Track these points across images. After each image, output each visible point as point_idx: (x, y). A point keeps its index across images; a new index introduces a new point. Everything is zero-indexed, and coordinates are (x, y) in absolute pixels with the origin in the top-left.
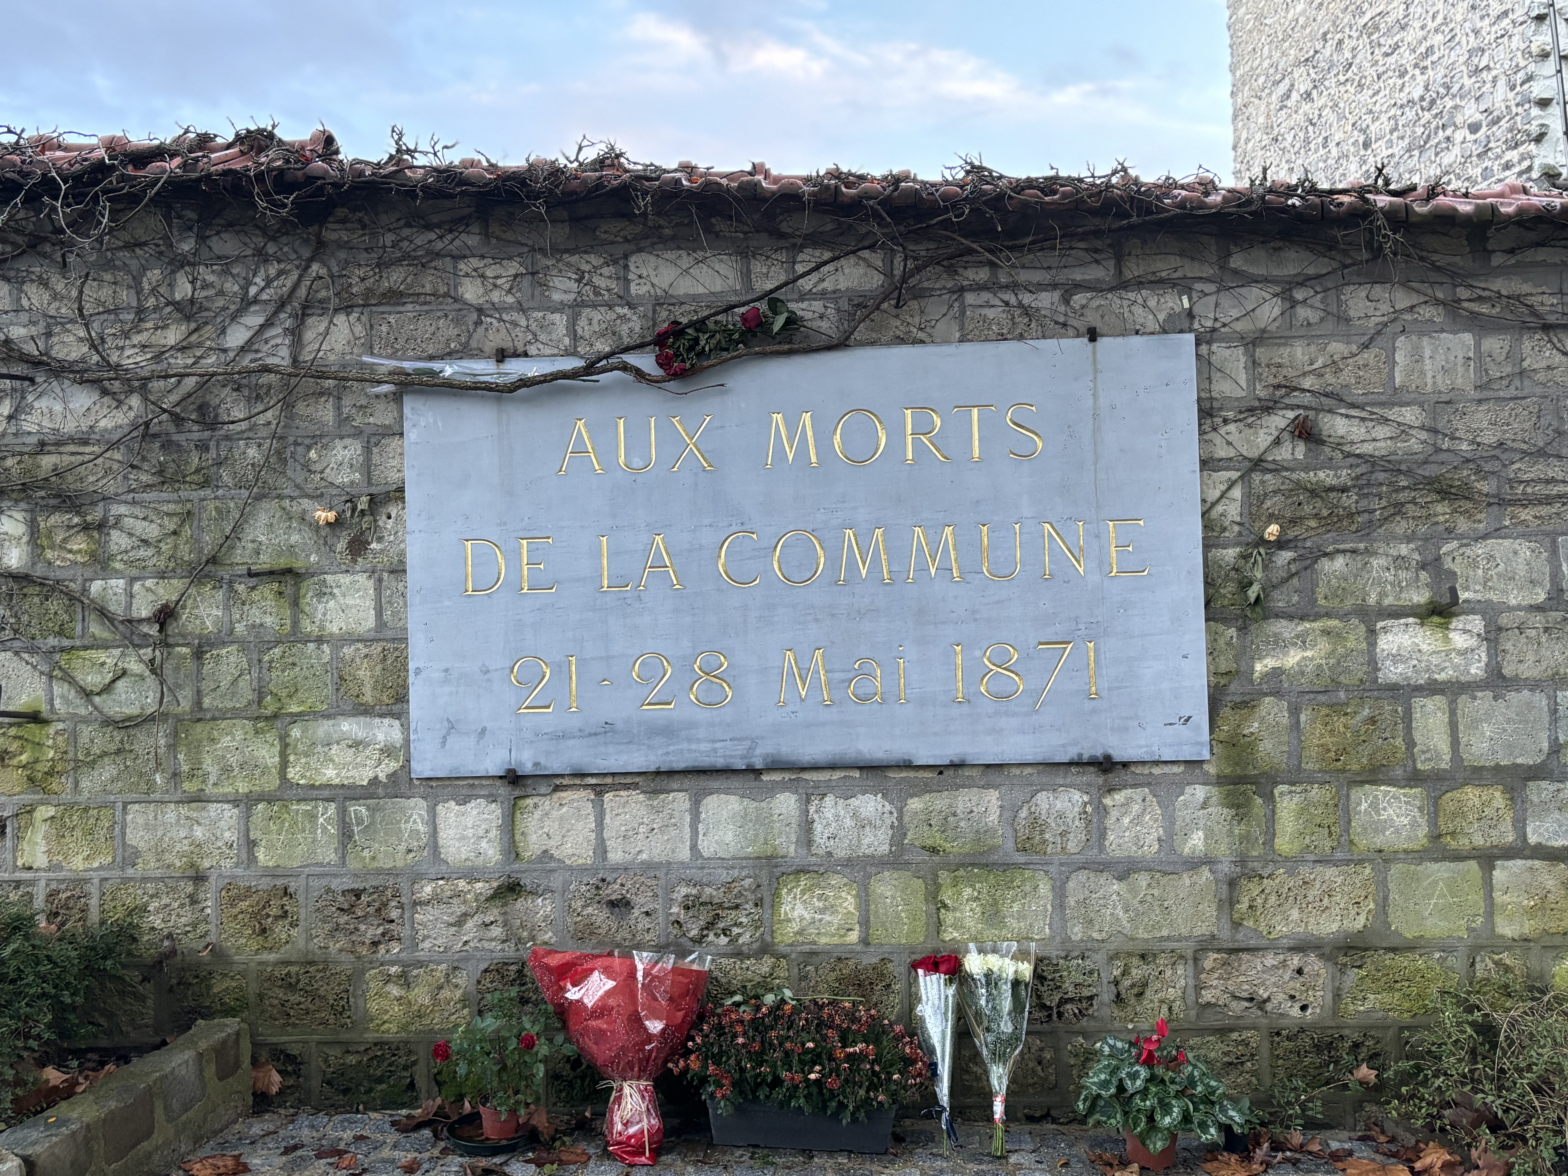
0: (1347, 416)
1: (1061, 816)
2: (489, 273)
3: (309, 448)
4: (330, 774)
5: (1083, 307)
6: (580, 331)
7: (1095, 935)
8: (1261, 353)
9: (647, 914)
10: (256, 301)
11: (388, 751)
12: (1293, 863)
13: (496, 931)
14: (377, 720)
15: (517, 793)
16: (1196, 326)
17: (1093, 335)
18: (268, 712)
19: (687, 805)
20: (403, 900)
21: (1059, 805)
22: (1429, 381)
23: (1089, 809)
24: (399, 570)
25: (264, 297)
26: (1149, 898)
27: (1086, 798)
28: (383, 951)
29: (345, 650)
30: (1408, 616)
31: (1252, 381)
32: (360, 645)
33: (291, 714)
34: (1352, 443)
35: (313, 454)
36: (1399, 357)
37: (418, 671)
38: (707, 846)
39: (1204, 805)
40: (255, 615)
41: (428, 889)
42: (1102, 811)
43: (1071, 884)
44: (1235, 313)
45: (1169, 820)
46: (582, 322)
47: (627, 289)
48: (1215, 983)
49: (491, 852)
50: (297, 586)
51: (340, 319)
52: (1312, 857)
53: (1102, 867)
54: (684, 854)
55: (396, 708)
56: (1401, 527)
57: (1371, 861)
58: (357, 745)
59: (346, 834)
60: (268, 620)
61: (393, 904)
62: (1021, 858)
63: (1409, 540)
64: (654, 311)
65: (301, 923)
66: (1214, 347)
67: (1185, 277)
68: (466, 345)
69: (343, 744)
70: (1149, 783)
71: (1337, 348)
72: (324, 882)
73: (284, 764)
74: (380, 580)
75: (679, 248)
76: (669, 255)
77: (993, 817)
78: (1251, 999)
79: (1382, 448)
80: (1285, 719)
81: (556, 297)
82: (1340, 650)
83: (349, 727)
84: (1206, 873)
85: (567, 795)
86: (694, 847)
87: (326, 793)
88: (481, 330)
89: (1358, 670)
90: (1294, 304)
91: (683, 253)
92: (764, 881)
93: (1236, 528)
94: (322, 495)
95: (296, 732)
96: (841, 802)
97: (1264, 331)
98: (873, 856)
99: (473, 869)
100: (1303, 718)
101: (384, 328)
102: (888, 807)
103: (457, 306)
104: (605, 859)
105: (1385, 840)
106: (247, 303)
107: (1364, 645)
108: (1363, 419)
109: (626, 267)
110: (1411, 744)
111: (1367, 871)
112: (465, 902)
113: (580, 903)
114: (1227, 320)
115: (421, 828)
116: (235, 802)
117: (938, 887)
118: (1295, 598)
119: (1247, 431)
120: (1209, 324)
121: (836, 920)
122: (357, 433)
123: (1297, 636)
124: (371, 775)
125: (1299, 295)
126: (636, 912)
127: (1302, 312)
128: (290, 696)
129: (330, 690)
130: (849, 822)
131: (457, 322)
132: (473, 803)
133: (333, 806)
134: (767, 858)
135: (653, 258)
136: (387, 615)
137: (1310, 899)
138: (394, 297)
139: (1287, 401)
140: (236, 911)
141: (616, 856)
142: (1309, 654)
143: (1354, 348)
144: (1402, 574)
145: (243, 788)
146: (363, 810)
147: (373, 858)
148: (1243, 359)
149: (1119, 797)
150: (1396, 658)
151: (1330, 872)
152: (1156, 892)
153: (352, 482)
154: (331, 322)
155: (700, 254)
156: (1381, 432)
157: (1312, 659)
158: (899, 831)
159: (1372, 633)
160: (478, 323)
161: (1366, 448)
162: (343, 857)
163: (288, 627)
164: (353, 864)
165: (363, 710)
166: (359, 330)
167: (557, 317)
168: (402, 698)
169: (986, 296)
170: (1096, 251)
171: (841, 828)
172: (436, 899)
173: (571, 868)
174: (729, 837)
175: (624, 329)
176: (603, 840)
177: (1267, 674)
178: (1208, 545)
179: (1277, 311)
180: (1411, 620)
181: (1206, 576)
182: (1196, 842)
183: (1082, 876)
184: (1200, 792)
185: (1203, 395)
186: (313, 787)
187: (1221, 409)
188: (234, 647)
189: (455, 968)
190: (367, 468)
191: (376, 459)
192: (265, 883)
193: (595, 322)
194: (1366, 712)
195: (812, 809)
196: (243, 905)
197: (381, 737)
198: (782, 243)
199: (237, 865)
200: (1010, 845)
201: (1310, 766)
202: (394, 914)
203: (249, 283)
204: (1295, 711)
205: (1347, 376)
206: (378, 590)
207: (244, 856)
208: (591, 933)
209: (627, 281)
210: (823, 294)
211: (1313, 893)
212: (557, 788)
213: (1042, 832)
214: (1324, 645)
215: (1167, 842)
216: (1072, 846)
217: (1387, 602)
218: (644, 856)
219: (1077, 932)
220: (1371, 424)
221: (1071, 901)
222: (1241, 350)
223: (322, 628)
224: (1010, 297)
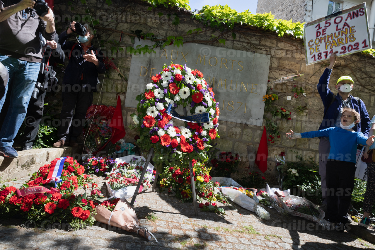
1: (236, 132)
5: (253, 47)
6: (168, 35)
8: (280, 61)
16: (271, 54)
17: (254, 52)
21: (236, 130)
22: (306, 71)
23: (241, 131)
24: (128, 70)
27: (241, 129)
29: (117, 82)
31: (278, 65)
36: (302, 66)
37: (129, 88)
39: (260, 134)
42: (243, 132)
43: (236, 143)
45: (254, 135)
46: (168, 33)
47: (177, 29)
52: (275, 145)
53: (241, 142)
62: (228, 138)
64: (181, 34)
66: (273, 59)
70: (251, 129)
71: (293, 62)
73: (102, 100)
75: (187, 24)
76: (185, 25)
77: (225, 130)
81: (164, 28)
90: (287, 54)
95: (105, 95)
97: (281, 57)
100: (278, 122)
101: (133, 27)
103: (147, 26)
109: (177, 25)
110: (294, 129)
111: (284, 149)
114: (276, 54)
119: (276, 73)
120: (273, 54)
127: (288, 56)
131: (147, 29)
135: (182, 25)
137: (274, 152)
139: (283, 69)
143: (295, 63)
144: (297, 102)
148: (277, 61)
149: (246, 130)
155: (190, 26)
160: (150, 30)
167: (164, 31)
168: (125, 93)
169: (238, 43)
170: (257, 39)
175: (175, 36)
178: (268, 91)
179: (284, 55)
183: (238, 143)
184: (259, 132)
185: (270, 66)
187: (273, 69)
193: (171, 33)
198: (205, 27)
200: (227, 136)
205: (293, 67)
206: (124, 73)
213: (232, 134)
215: (253, 139)
217: (294, 106)
219: (235, 152)
224: (241, 43)
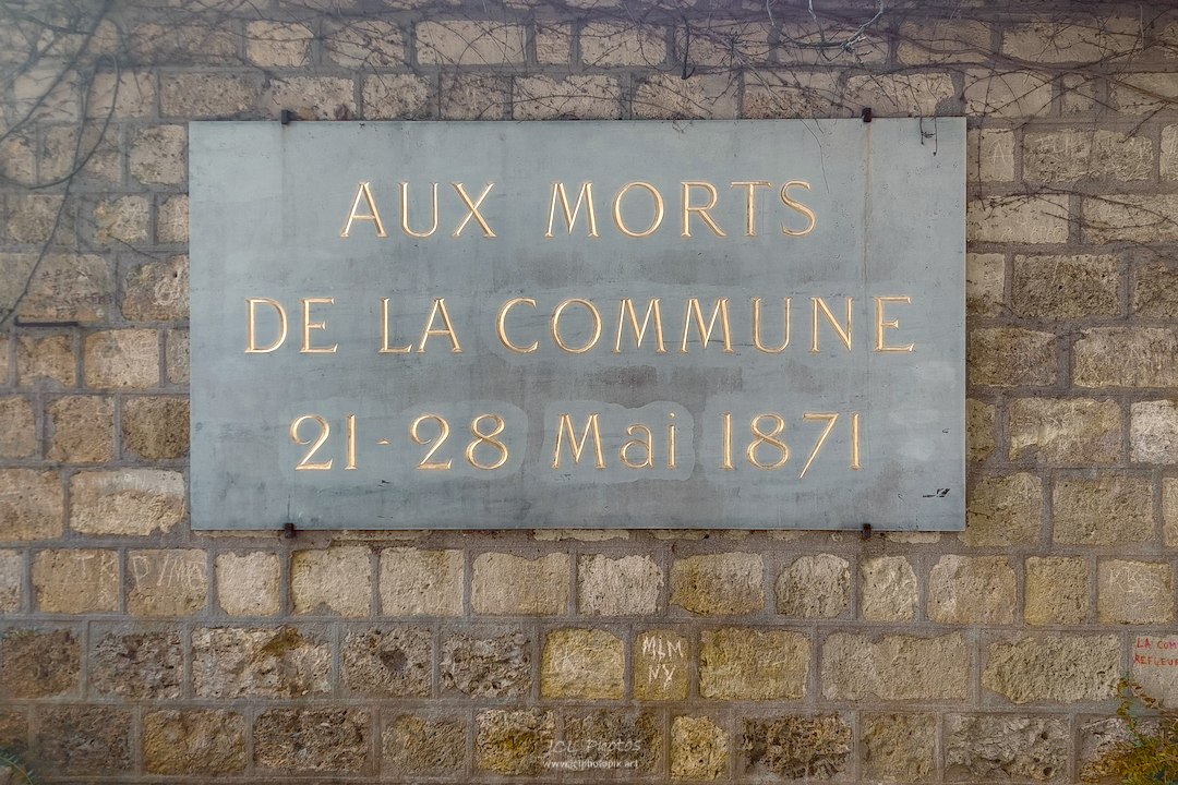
0: (1111, 202)
1: (821, 581)
2: (277, 35)
3: (97, 204)
4: (111, 524)
5: (859, 89)
6: (366, 97)
7: (851, 696)
8: (1030, 139)
9: (420, 666)
10: (44, 55)
11: (169, 503)
12: (1042, 631)
13: (274, 679)
14: (161, 473)
15: (295, 547)
16: (968, 110)
17: (867, 115)
18: (53, 462)
19: (462, 561)
20: (182, 646)
21: (818, 570)
23: (847, 575)
24: (182, 326)
25: (53, 51)
26: (901, 661)
27: (845, 564)
28: (161, 696)
29: (129, 403)
30: (1162, 398)
31: (1020, 165)
32: (145, 400)
33: (76, 466)
34: (1115, 228)
35: (101, 210)
36: (1165, 146)
37: (199, 426)
38: (482, 602)
39: (957, 575)
40: (42, 368)
41: (207, 637)
42: (860, 576)
43: (827, 647)
44: (1007, 98)
45: (925, 586)
46: (369, 89)
47: (414, 57)
48: (962, 744)
49: (269, 603)
50: (83, 340)
51: (128, 77)
52: (1060, 627)
53: (857, 630)
54: (458, 609)
55: (178, 462)
56: (1159, 312)
57: (1117, 632)
58: (137, 496)
59: (128, 581)
60: (54, 372)
61: (174, 650)
62: (781, 620)
63: (1166, 323)
64: (440, 79)
65: (83, 666)
66: (984, 132)
67: (959, 63)
68: (253, 108)
69: (127, 495)
70: (905, 549)
71: (1105, 135)
72: (106, 628)
73: (69, 513)
74: (165, 336)
75: (466, 17)
76: (457, 25)
77: (756, 580)
78: (997, 761)
79: (1142, 235)
80: (1038, 494)
81: (344, 62)
82: (1095, 430)
83: (132, 478)
84: (956, 640)
85: (345, 551)
86: (467, 602)
87: (109, 542)
88: (268, 93)
89: (1112, 450)
90: (1063, 90)
91: (470, 23)
92: (533, 635)
93: (999, 309)
94: (109, 251)
95: (79, 482)
96: (610, 562)
97: (1032, 117)
98: (639, 616)
99: (253, 619)
100: (1056, 493)
101: (173, 87)
102: (655, 568)
103: (245, 69)
104: (380, 611)
105: (1133, 613)
106: (35, 56)
107: (1119, 426)
108: (1126, 206)
109: (413, 35)
110: (1160, 520)
111: (1114, 641)
112: (241, 651)
113: (354, 655)
114: (999, 105)
115: (201, 577)
116: (19, 549)
117: (701, 647)
118: (1053, 378)
119: (1012, 214)
120: (981, 109)
121: (603, 675)
122: (145, 191)
123: (1054, 415)
124: (153, 526)
125: (1069, 82)
126: (410, 663)
127: (1072, 100)
128: (74, 447)
129: (114, 444)
130: (617, 582)
131: (246, 84)
132: (253, 556)
133: (116, 554)
134: (537, 615)
135: (439, 27)
136: (172, 370)
137: (1056, 667)
138: (182, 58)
139: (1053, 186)
140: (19, 654)
141: (392, 609)
142: (1064, 432)
143: (1121, 136)
144: (1158, 358)
145: (27, 535)
146: (145, 559)
147: (154, 607)
148: (1012, 144)
149: (877, 564)
150: (1151, 438)
151: (1077, 643)
152: (908, 655)
153: (139, 239)
154: (119, 80)
155: (486, 25)
156: (1143, 219)
157: (1067, 437)
158: (667, 592)
159: (1127, 416)
160: (267, 86)
161: (1130, 234)
162: (125, 604)
163: (74, 381)
164: (135, 610)
165: (144, 462)
166: (147, 89)
167: (343, 83)
168: (183, 453)
169: (765, 75)
170: (874, 35)
171: (608, 587)
172: (216, 649)
173: (347, 620)
174: (501, 594)
175: (410, 98)
176: (378, 594)
177: (1023, 450)
178: (972, 324)
179: (1047, 98)
180: (1165, 402)
181: (968, 355)
182: (949, 607)
183: (838, 639)
184: (954, 561)
185: (971, 178)
186: (96, 536)
187: (989, 194)
188: (20, 397)
189: (232, 714)
190: (154, 226)
191: (162, 217)
192: (47, 628)
193: (382, 88)
194: (1117, 490)
195: (582, 569)
196: (26, 649)
197: (164, 490)
198: (566, 16)
199: (20, 609)
200: (770, 607)
201: (1062, 540)
202: (172, 659)
203: (37, 37)
204: (1049, 485)
206: (163, 346)
207: (26, 601)
208: (366, 682)
209: (414, 51)
210: (607, 67)
211: (1062, 660)
212: (334, 544)
213: (802, 596)
214: (1080, 424)
215: (923, 608)
216: (829, 611)
217: (1141, 384)
218: (418, 610)
219: (831, 691)
220: (1134, 211)
221: (827, 662)
222: (1011, 134)
223: (107, 381)
224: (788, 77)
